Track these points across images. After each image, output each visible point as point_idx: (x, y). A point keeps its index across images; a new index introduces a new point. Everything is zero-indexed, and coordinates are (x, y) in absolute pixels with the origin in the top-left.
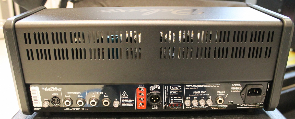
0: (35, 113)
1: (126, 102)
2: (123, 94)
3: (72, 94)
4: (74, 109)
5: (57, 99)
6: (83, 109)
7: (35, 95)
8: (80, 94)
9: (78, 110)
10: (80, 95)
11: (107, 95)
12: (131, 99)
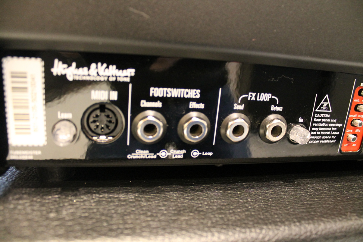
0: (12, 169)
1: (322, 129)
2: (322, 102)
3: (169, 96)
4: (163, 154)
5: (108, 116)
6: (195, 154)
7: (19, 95)
8: (198, 96)
9: (179, 157)
10: (198, 101)
11: (279, 106)
12: (335, 121)
